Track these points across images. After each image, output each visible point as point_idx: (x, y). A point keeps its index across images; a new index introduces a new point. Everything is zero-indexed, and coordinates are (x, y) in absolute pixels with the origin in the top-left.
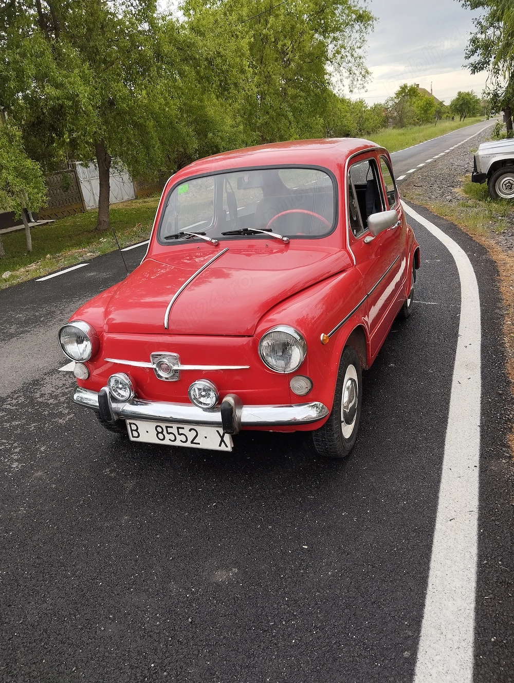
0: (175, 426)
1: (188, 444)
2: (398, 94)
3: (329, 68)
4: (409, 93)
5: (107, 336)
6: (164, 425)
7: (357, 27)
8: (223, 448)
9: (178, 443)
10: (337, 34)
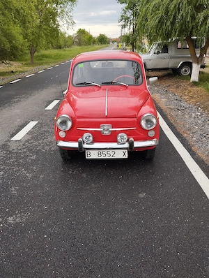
0: (106, 151)
1: (111, 157)
2: (78, 32)
3: (58, 19)
4: (82, 32)
5: (78, 120)
6: (101, 151)
7: (69, 4)
8: (125, 157)
9: (107, 157)
10: (62, 5)
